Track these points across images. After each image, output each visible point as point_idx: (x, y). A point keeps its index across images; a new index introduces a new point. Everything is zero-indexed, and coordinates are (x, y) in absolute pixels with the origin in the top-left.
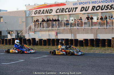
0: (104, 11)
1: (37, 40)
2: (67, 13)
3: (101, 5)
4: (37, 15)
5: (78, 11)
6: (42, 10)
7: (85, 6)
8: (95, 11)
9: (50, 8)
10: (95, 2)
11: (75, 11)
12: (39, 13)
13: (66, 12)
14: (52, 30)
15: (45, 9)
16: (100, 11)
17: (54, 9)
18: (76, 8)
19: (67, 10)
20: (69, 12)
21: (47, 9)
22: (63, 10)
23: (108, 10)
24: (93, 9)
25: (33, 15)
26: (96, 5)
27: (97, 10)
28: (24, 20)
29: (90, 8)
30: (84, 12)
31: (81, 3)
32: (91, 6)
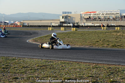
0: (109, 15)
1: (84, 26)
2: (97, 16)
3: (109, 13)
4: (85, 16)
5: (101, 15)
6: (87, 14)
7: (103, 13)
8: (107, 15)
9: (90, 13)
10: (107, 12)
12: (86, 15)
14: (91, 23)
15: (88, 14)
16: (108, 15)
17: (92, 13)
19: (97, 14)
21: (89, 13)
22: (95, 14)
23: (111, 15)
24: (106, 14)
25: (84, 16)
26: (107, 13)
28: (80, 18)
29: (105, 14)
30: (103, 15)
32: (105, 13)
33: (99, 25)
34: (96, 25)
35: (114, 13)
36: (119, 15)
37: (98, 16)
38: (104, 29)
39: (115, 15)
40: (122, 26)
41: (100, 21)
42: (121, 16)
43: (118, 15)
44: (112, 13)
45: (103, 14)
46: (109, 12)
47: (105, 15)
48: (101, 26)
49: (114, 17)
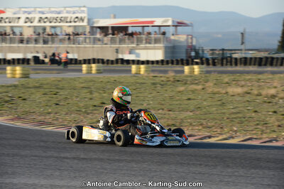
0: (53, 24)
2: (8, 24)
3: (49, 16)
5: (22, 23)
7: (30, 16)
8: (42, 24)
10: (43, 13)
11: (18, 22)
13: (5, 22)
16: (48, 24)
18: (19, 18)
19: (7, 20)
20: (10, 22)
23: (57, 24)
24: (40, 21)
26: (44, 16)
27: (45, 22)
29: (37, 20)
30: (29, 24)
31: (26, 12)
32: (37, 16)
33: (20, 56)
34: (10, 56)
35: (69, 15)
36: (85, 23)
37: (12, 27)
38: (89, 72)
39: (73, 24)
40: (103, 60)
41: (22, 41)
42: (92, 28)
43: (81, 24)
44: (60, 16)
45: (28, 20)
46: (52, 12)
47: (35, 23)
48: (28, 60)
49: (70, 31)
